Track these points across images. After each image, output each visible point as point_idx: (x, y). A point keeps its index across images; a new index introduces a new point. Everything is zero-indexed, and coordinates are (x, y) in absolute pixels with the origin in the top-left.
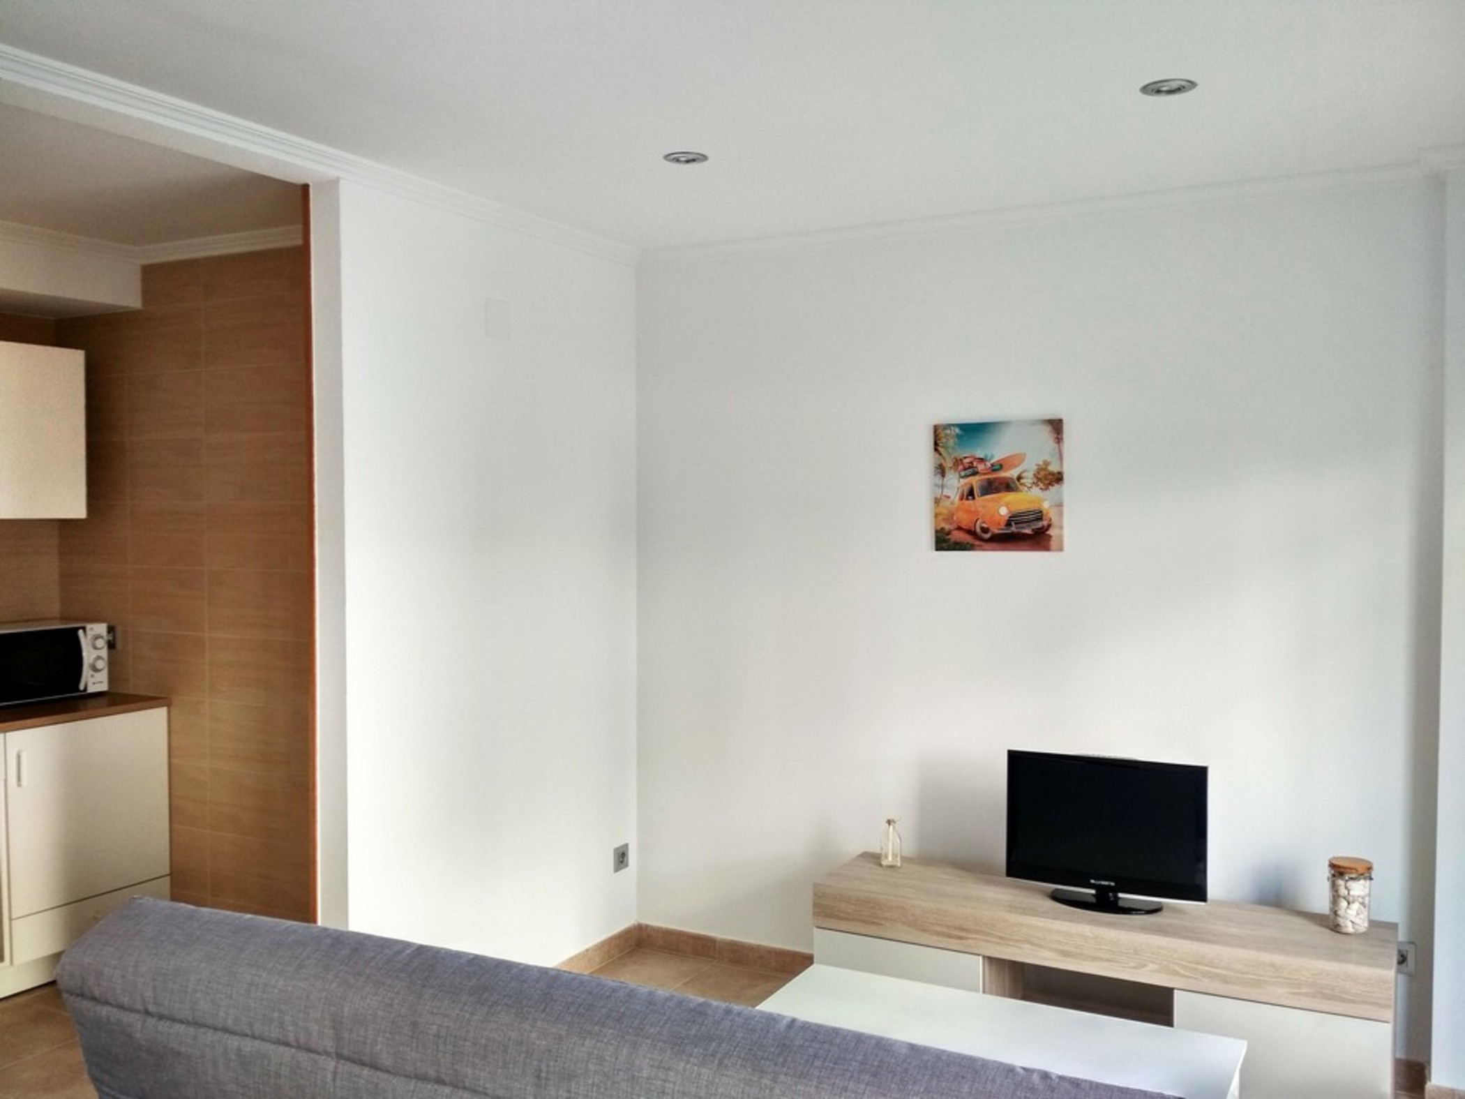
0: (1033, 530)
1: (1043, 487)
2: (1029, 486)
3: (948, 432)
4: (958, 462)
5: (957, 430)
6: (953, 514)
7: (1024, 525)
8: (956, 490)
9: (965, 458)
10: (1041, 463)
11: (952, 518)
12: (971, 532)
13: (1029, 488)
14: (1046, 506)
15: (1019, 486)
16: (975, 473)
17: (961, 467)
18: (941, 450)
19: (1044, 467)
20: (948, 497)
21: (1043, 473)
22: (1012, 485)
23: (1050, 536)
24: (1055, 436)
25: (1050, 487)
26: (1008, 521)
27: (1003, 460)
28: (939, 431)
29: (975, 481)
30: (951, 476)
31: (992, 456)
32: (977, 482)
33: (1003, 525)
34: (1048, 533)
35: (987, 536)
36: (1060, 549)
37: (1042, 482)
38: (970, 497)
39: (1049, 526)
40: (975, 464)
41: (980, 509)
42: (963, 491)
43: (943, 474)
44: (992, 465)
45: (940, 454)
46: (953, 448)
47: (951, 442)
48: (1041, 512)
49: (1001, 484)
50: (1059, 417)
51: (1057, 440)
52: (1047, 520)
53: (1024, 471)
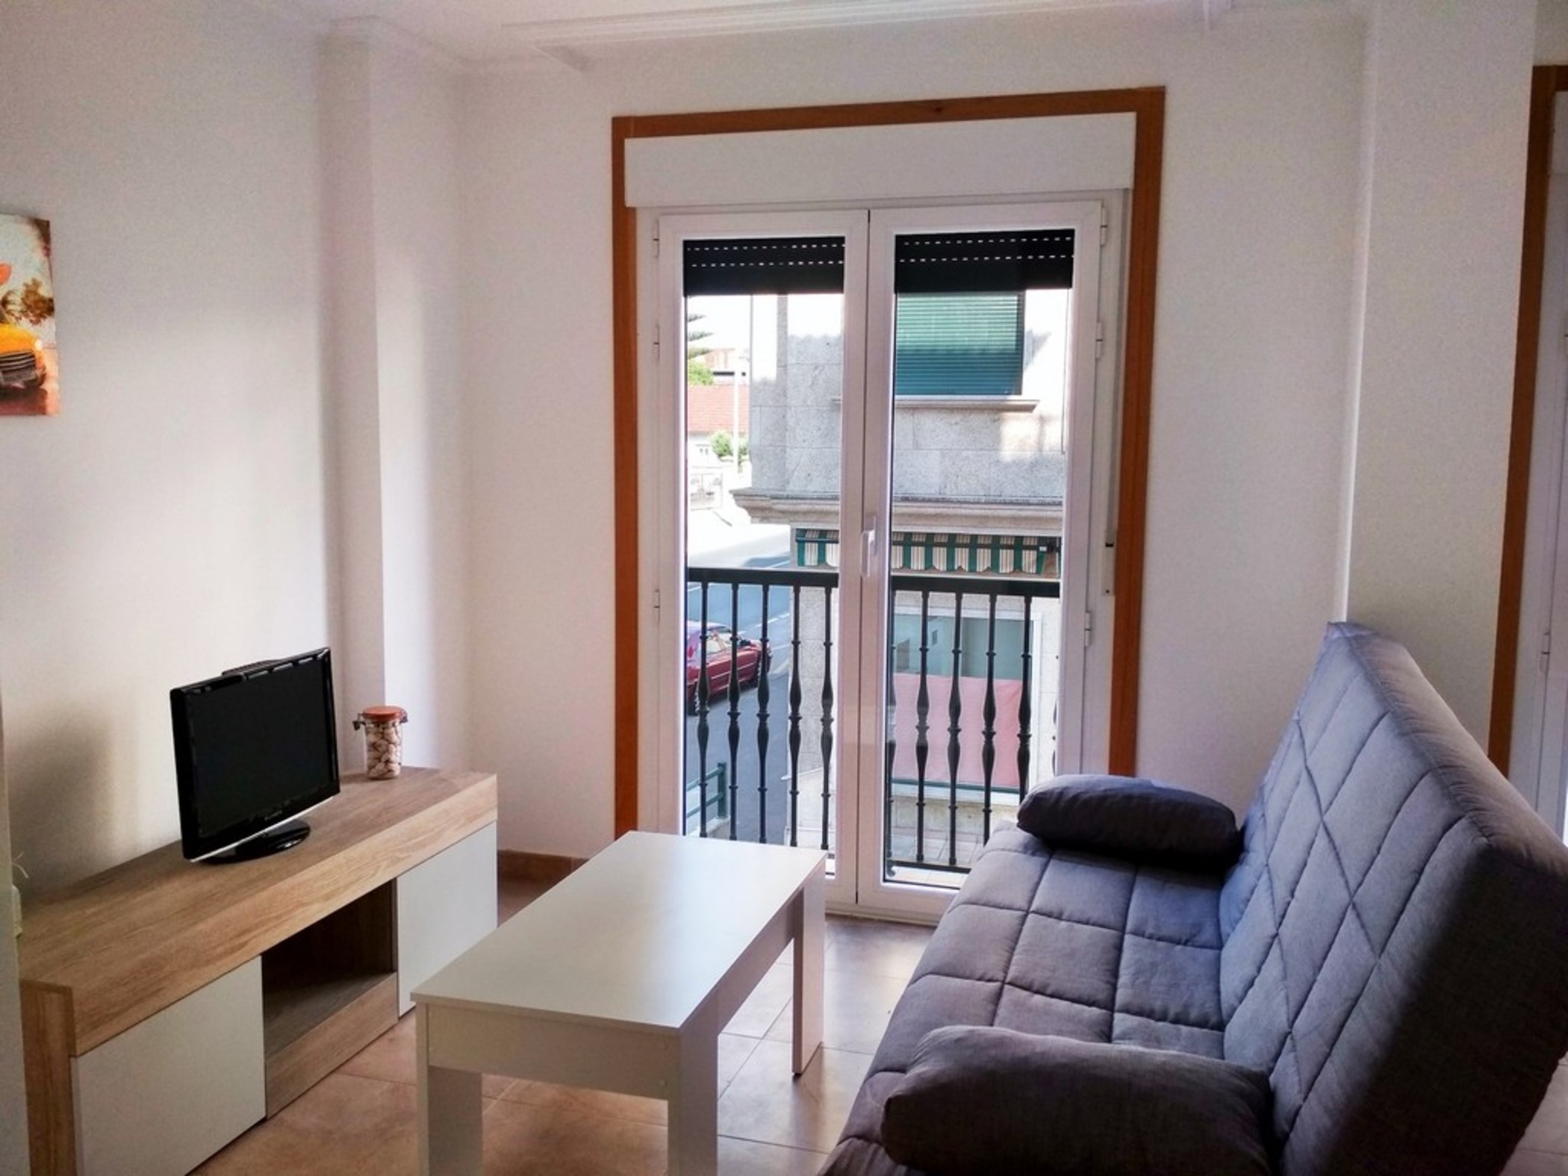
0: (25, 383)
1: (34, 319)
2: (17, 315)
7: (14, 375)
10: (30, 283)
13: (18, 319)
14: (38, 346)
15: (6, 315)
19: (33, 288)
21: (32, 298)
23: (45, 392)
24: (43, 244)
25: (42, 320)
34: (42, 387)
36: (57, 411)
37: (32, 312)
39: (43, 377)
48: (33, 356)
50: (43, 217)
51: (45, 252)
52: (39, 368)
53: (9, 293)
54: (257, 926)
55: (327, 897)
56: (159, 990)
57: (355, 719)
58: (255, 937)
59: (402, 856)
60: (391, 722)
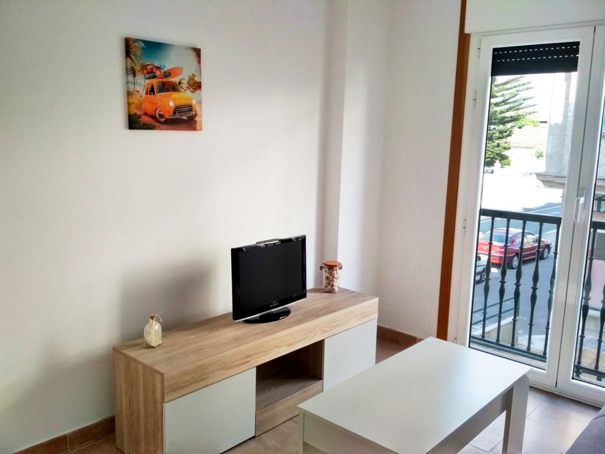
0: (188, 117)
1: (192, 90)
3: (137, 44)
4: (144, 67)
5: (143, 45)
6: (142, 104)
7: (183, 114)
8: (143, 87)
9: (148, 65)
10: (191, 75)
11: (142, 106)
12: (153, 117)
13: (185, 90)
14: (194, 102)
15: (180, 88)
16: (154, 77)
17: (145, 71)
18: (133, 57)
19: (192, 78)
20: (138, 92)
21: (192, 81)
22: (176, 88)
23: (196, 121)
24: (198, 59)
25: (196, 91)
26: (174, 110)
27: (170, 69)
28: (131, 42)
29: (155, 81)
30: (140, 77)
31: (164, 66)
32: (155, 82)
33: (172, 112)
34: (195, 119)
35: (163, 120)
36: (201, 129)
37: (192, 87)
38: (152, 93)
39: (196, 115)
40: (154, 70)
41: (158, 102)
42: (148, 89)
43: (134, 75)
44: (165, 72)
45: (132, 60)
46: (140, 57)
47: (139, 52)
48: (191, 106)
49: (170, 86)
50: (199, 47)
51: (199, 62)
52: (194, 111)
53: (182, 79)
54: (255, 354)
55: (290, 345)
56: (206, 378)
57: (321, 265)
58: (254, 359)
59: (327, 330)
60: (335, 269)
